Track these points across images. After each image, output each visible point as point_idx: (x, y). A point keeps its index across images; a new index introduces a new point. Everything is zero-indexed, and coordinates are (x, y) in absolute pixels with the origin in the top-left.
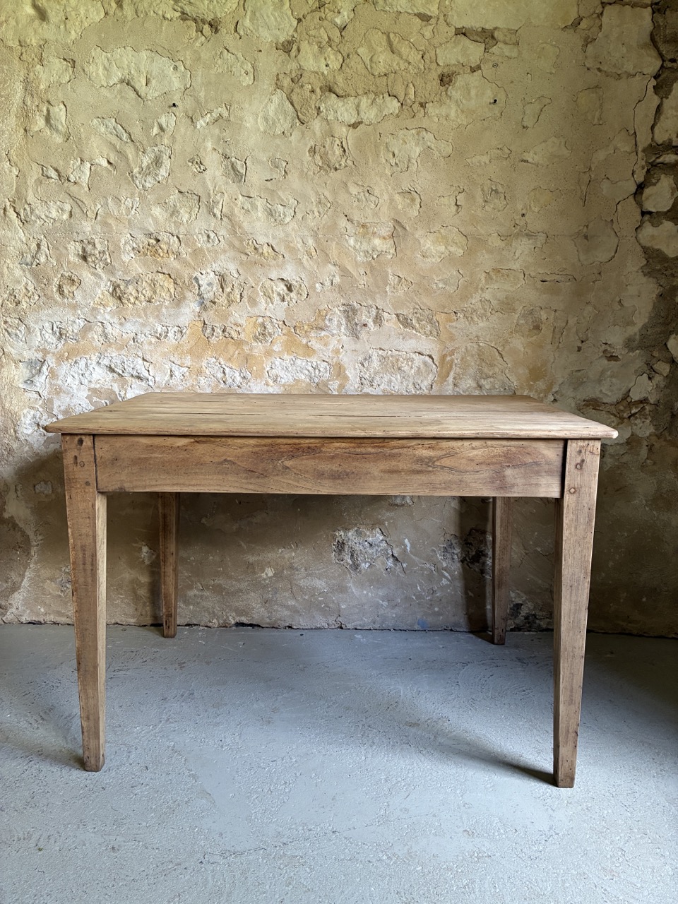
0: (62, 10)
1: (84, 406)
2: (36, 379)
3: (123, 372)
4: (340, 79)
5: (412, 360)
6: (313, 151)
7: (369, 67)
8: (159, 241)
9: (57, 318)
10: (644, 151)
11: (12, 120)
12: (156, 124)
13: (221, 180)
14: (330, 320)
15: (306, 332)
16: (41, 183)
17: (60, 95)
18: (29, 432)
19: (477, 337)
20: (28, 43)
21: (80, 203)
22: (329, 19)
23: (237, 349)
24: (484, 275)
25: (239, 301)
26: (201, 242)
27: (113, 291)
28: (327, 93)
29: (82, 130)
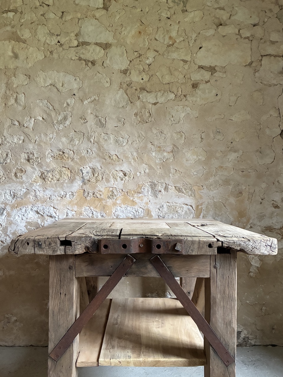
0: (25, 54)
1: (23, 230)
2: (1, 217)
3: (43, 214)
4: (148, 85)
5: (183, 207)
6: (136, 115)
7: (161, 81)
8: (64, 153)
9: (13, 188)
12: (65, 102)
13: (94, 126)
14: (144, 189)
15: (132, 194)
16: (11, 127)
17: (22, 90)
19: (213, 197)
20: (9, 67)
21: (28, 136)
22: (144, 61)
23: (99, 202)
24: (215, 169)
25: (101, 180)
26: (84, 153)
27: (41, 176)
28: (143, 91)
29: (32, 105)
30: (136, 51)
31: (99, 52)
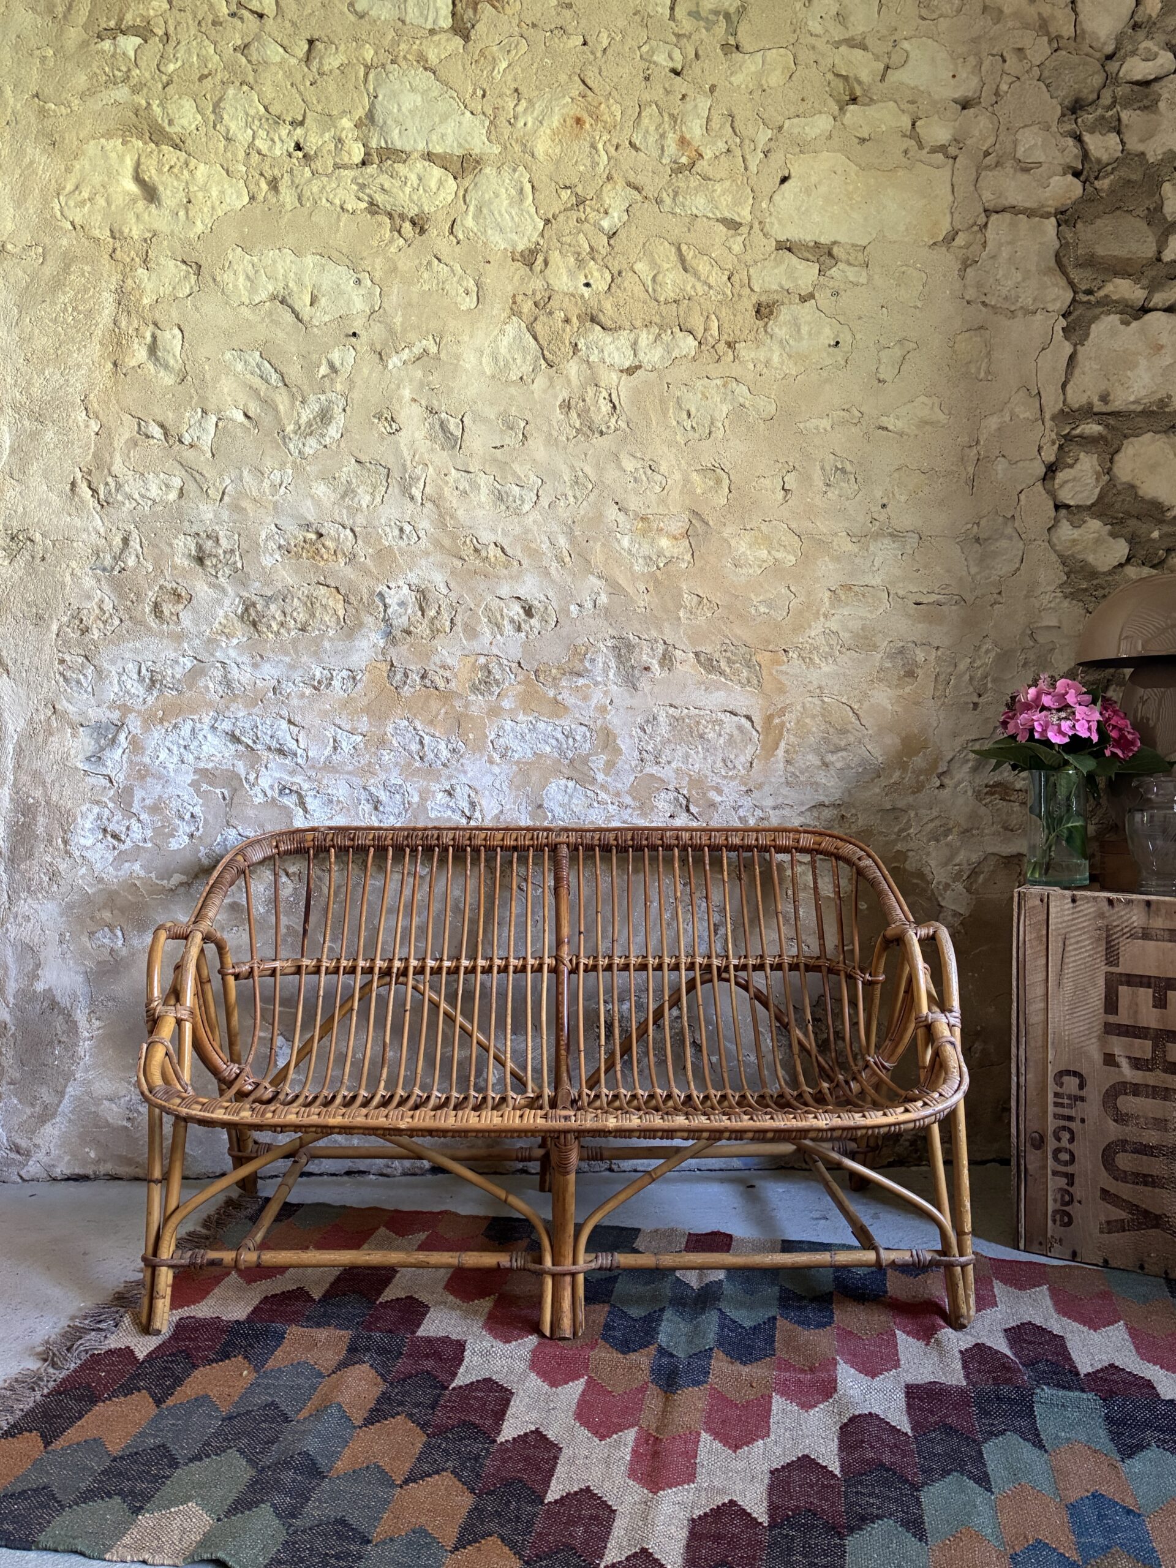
0: (182, 189)
1: (186, 797)
2: (107, 753)
3: (254, 742)
4: (608, 306)
5: (721, 723)
6: (567, 406)
7: (650, 290)
8: (321, 535)
9: (148, 656)
10: (1053, 418)
11: (94, 349)
12: (324, 361)
13: (423, 445)
14: (592, 660)
15: (554, 679)
16: (136, 444)
17: (174, 314)
18: (88, 842)
19: (820, 687)
20: (125, 234)
21: (197, 476)
22: (592, 221)
23: (443, 706)
24: (828, 594)
25: (448, 630)
26: (390, 538)
27: (243, 613)
28: (588, 324)
29: (207, 368)
30: (566, 187)
31: (441, 183)
